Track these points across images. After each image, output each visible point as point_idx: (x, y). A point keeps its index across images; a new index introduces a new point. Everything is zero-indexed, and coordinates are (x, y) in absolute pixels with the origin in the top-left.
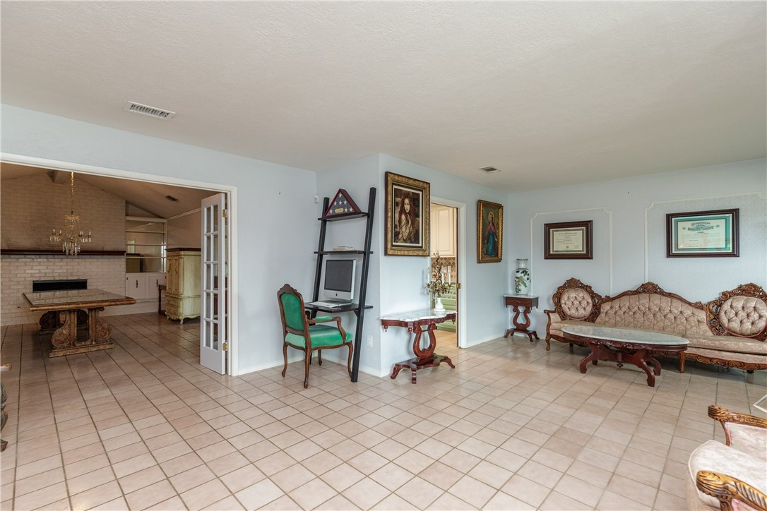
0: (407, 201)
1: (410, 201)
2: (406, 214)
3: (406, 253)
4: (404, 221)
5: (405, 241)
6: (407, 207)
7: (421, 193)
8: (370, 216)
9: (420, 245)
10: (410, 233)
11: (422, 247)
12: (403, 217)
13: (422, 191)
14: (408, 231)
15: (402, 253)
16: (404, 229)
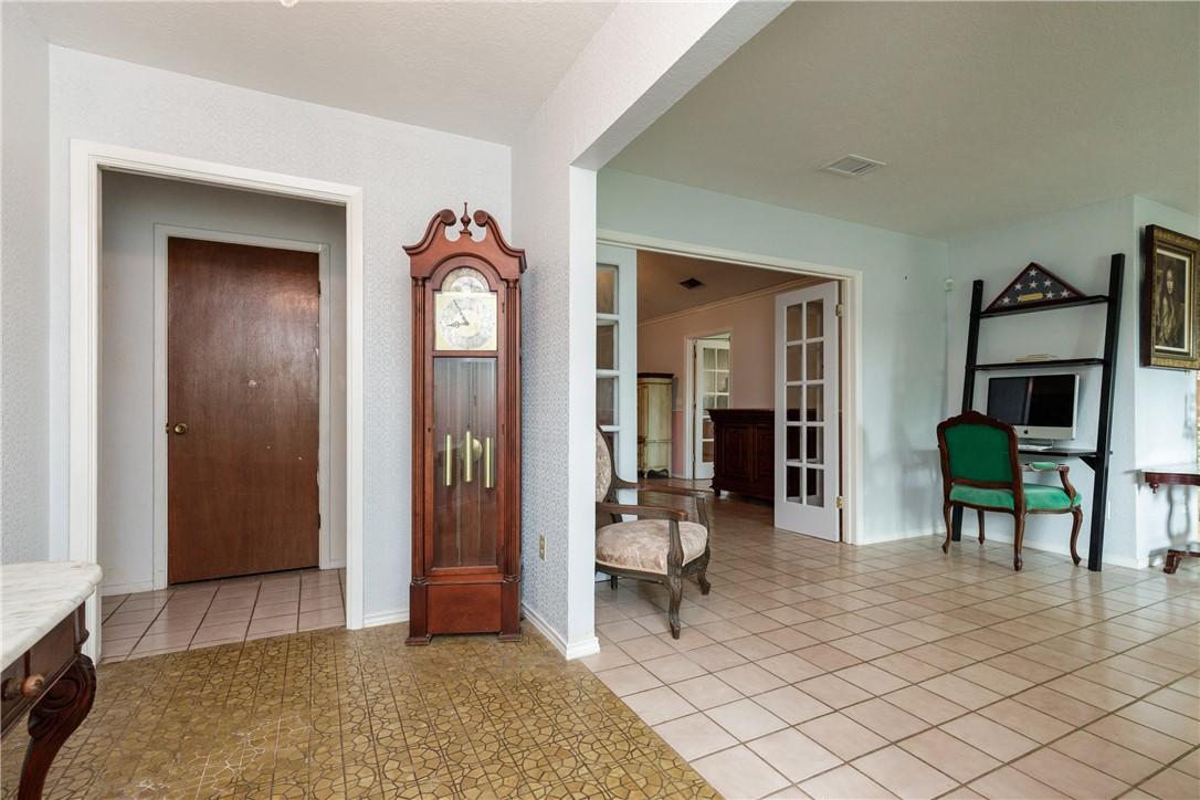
0: (1170, 274)
1: (1174, 275)
2: (1168, 296)
3: (1171, 363)
4: (1166, 310)
5: (1167, 344)
6: (1170, 284)
7: (1187, 259)
8: (1113, 301)
9: (1186, 350)
10: (1173, 330)
11: (1188, 354)
12: (1165, 301)
13: (1190, 256)
14: (1170, 325)
15: (1166, 362)
16: (1166, 323)
